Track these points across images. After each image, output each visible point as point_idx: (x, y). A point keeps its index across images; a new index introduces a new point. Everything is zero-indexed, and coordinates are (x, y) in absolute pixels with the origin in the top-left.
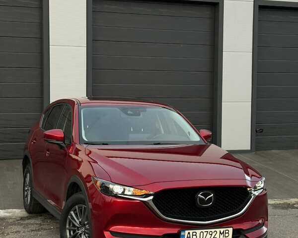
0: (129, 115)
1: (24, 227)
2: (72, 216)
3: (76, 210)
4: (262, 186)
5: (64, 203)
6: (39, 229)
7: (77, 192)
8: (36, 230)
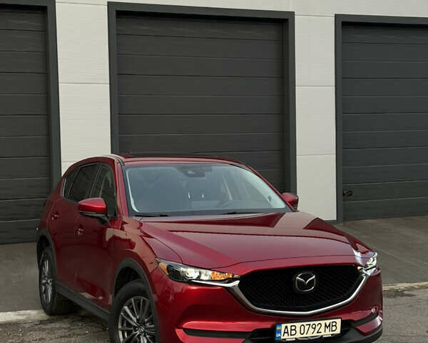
0: (190, 175)
1: (49, 333)
2: (125, 312)
3: (131, 303)
4: (374, 263)
5: (111, 297)
6: (69, 335)
7: (134, 279)
8: (65, 337)
